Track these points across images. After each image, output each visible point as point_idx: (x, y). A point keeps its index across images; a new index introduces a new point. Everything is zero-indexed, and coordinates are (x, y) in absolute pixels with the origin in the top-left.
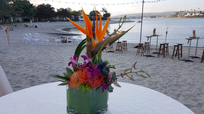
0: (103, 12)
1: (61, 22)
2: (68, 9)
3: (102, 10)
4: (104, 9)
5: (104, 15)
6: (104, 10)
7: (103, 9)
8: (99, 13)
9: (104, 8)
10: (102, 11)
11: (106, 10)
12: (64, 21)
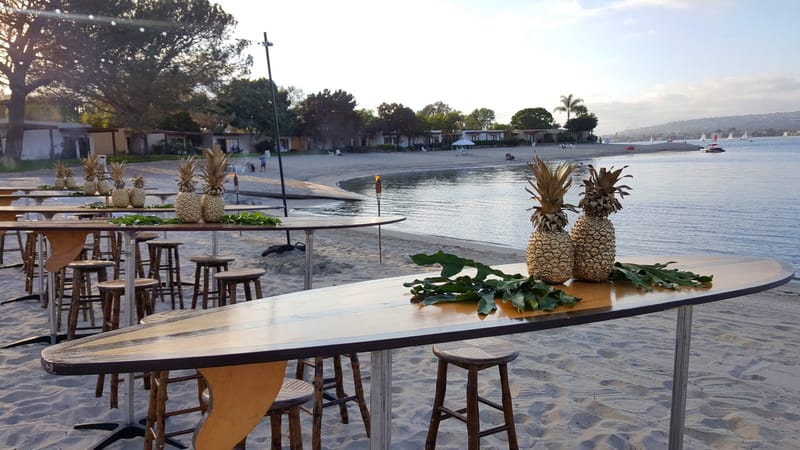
0: (566, 113)
1: (386, 154)
2: (436, 107)
3: (563, 105)
4: (573, 100)
5: (571, 124)
6: (570, 104)
7: (567, 101)
8: (549, 115)
9: (570, 96)
10: (564, 109)
11: (578, 104)
12: (400, 150)
